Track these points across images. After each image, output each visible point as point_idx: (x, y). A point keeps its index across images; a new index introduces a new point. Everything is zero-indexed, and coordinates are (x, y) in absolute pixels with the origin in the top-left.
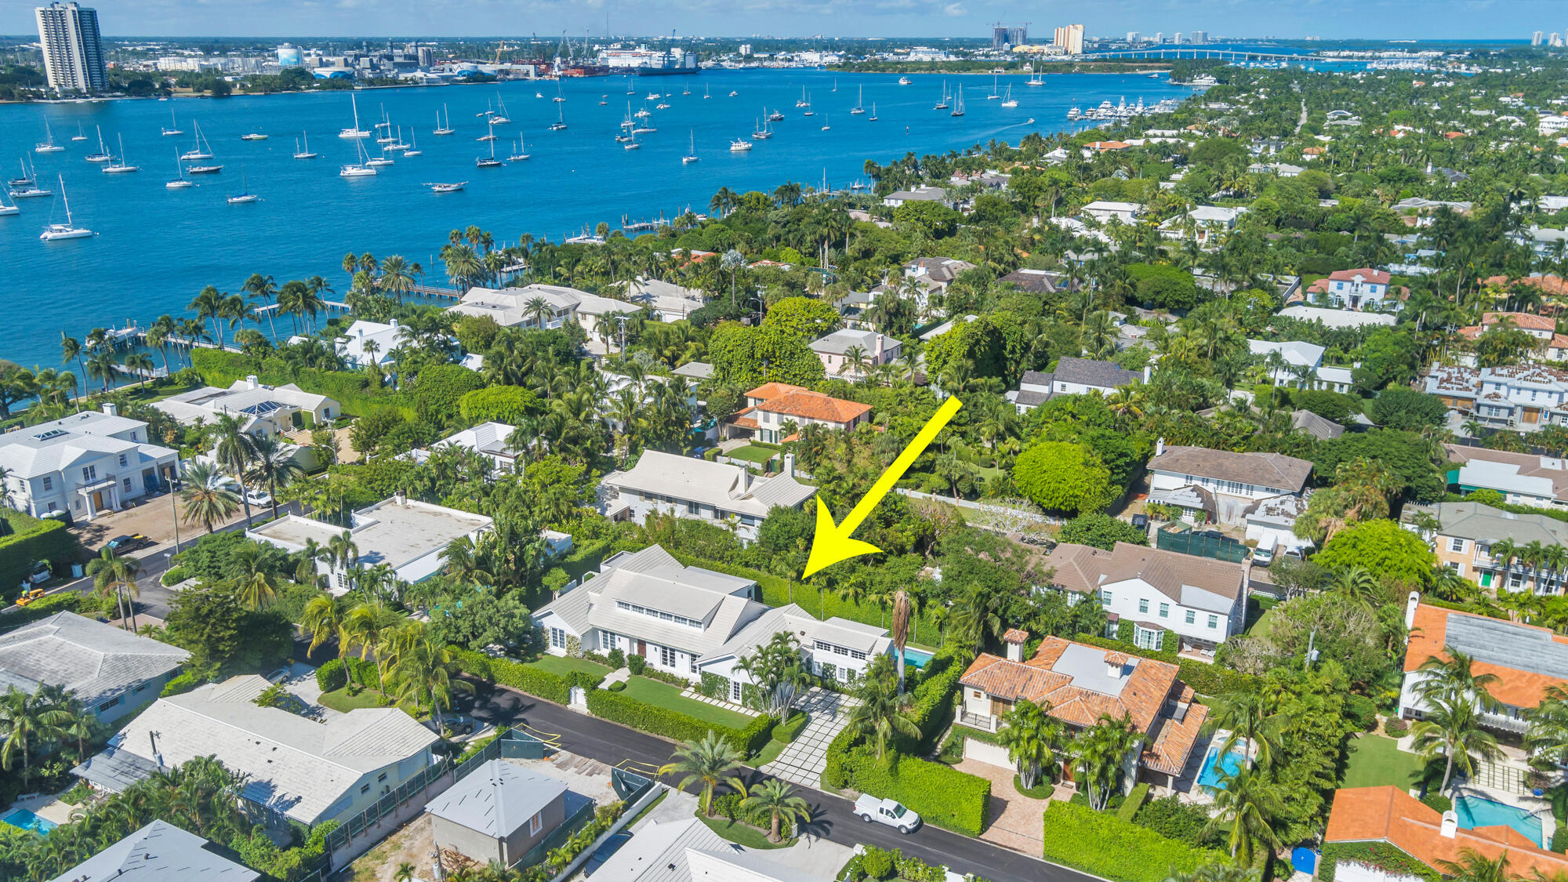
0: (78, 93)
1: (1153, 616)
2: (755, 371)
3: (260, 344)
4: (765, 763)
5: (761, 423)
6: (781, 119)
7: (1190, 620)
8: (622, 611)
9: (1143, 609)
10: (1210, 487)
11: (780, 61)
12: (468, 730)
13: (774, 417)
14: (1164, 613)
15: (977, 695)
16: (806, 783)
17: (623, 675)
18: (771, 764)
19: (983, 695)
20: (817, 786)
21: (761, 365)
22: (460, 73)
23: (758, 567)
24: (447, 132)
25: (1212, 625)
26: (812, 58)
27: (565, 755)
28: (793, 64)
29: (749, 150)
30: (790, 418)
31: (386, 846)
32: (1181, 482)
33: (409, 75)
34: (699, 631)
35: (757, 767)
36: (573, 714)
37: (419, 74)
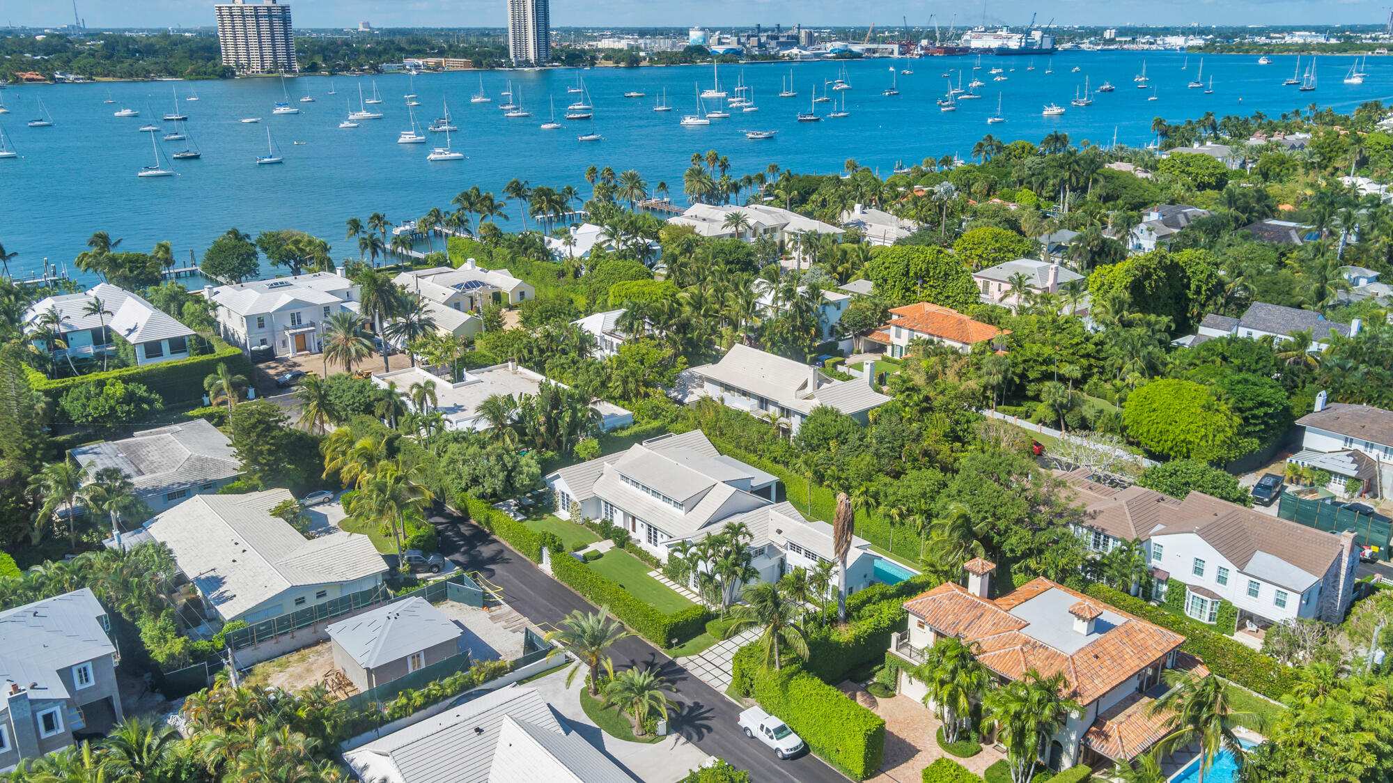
0: (527, 63)
1: (1208, 581)
2: (908, 290)
3: (494, 235)
4: (685, 655)
5: (893, 339)
6: (1111, 90)
7: (1253, 592)
8: (623, 483)
9: (1198, 571)
10: (1373, 454)
11: (1142, 43)
12: (435, 569)
13: (905, 333)
14: (1222, 580)
15: (921, 625)
16: (714, 684)
17: (605, 546)
18: (691, 657)
19: (927, 628)
20: (722, 689)
21: (915, 284)
22: (832, 51)
23: (786, 464)
24: (791, 94)
25: (1280, 603)
26: (1177, 42)
27: (506, 608)
28: (1154, 47)
29: (1062, 114)
30: (920, 335)
31: (296, 656)
32: (1338, 444)
33: (786, 52)
34: (680, 512)
35: (676, 657)
36: (540, 573)
37: (795, 51)
